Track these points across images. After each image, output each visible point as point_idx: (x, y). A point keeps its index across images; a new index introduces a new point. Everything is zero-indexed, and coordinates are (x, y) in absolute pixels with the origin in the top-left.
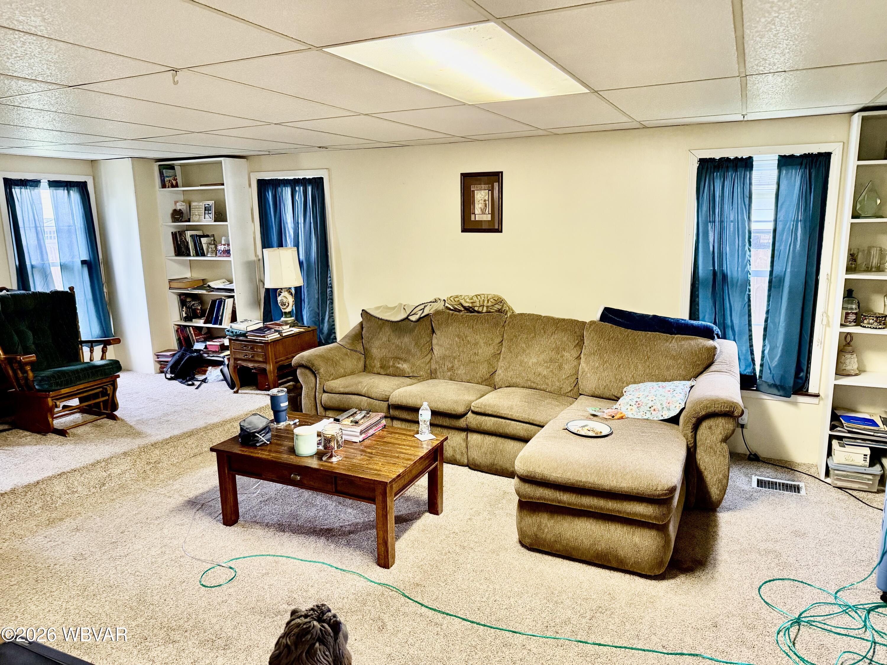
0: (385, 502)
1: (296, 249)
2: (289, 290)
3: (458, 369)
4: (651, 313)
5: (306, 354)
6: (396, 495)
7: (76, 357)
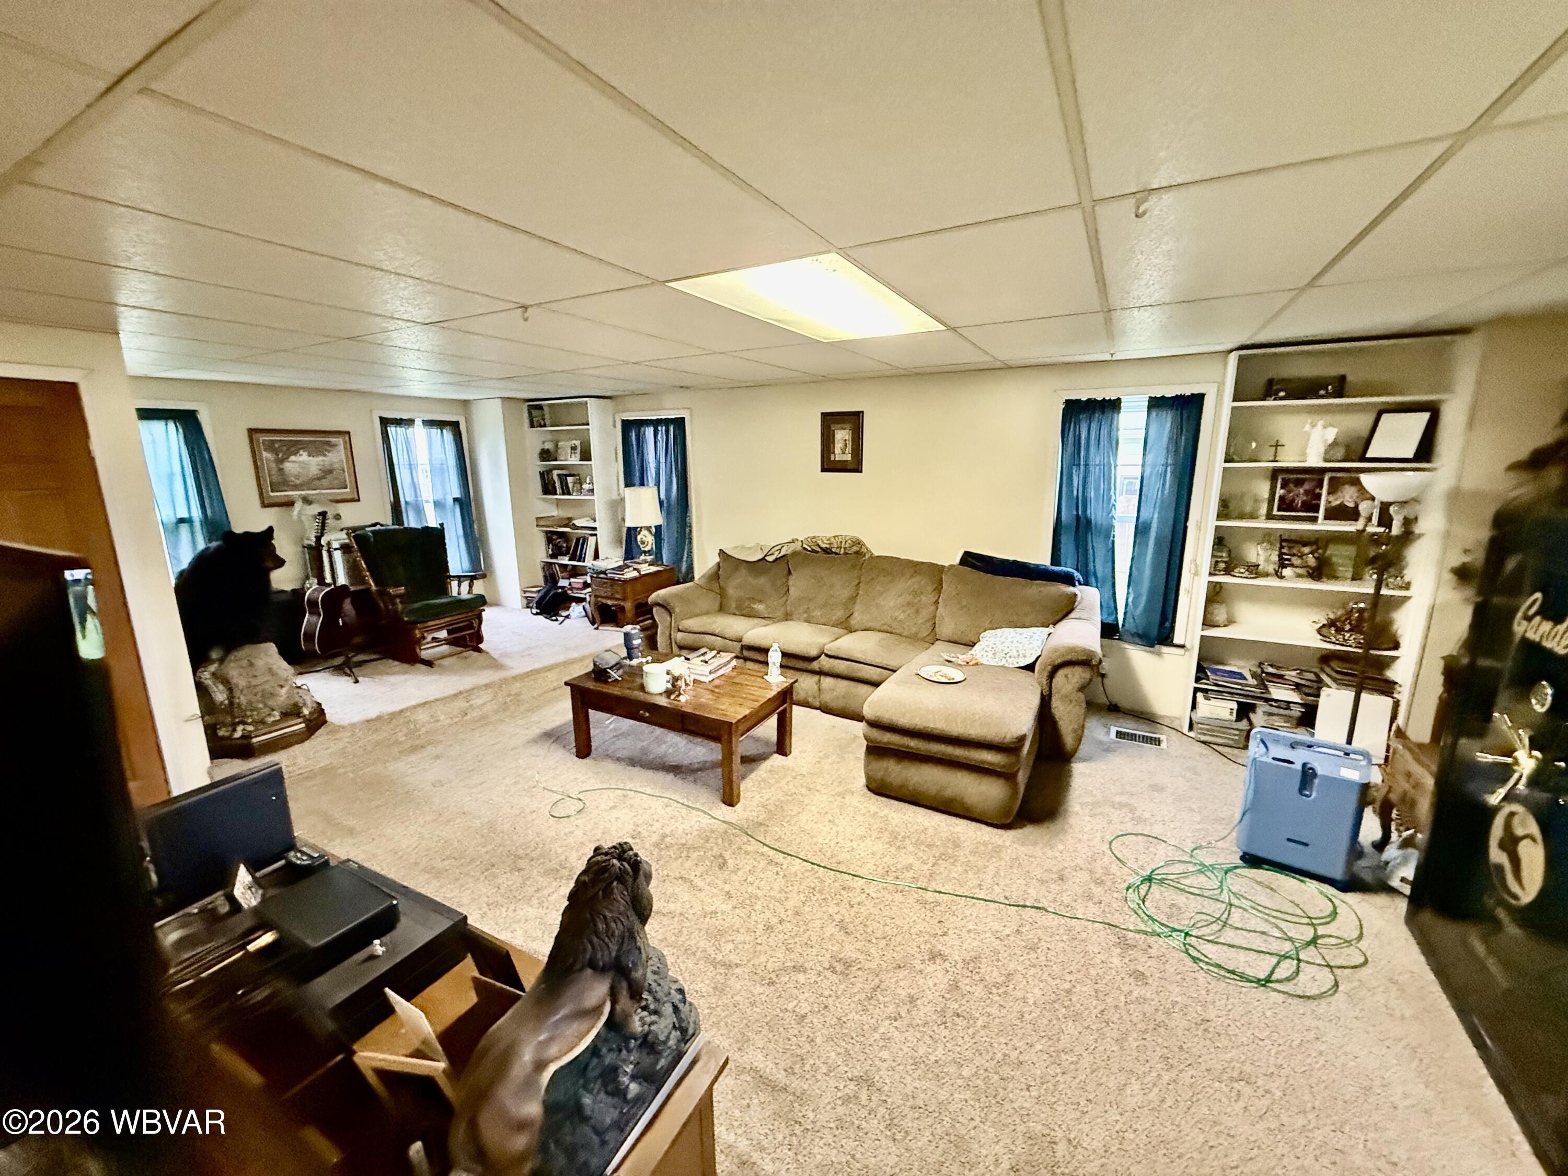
0: (730, 742)
1: (656, 488)
2: (648, 529)
3: (813, 611)
4: (1011, 558)
5: (662, 592)
6: (742, 735)
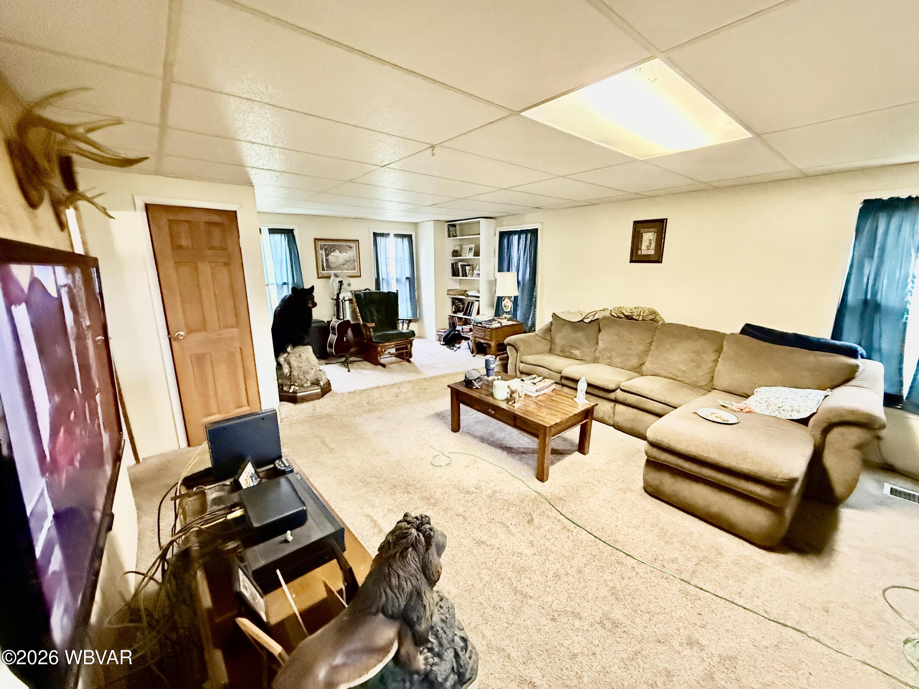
0: (545, 438)
1: (516, 273)
2: (509, 298)
3: (614, 358)
5: (514, 337)
6: (553, 436)
7: (395, 327)
